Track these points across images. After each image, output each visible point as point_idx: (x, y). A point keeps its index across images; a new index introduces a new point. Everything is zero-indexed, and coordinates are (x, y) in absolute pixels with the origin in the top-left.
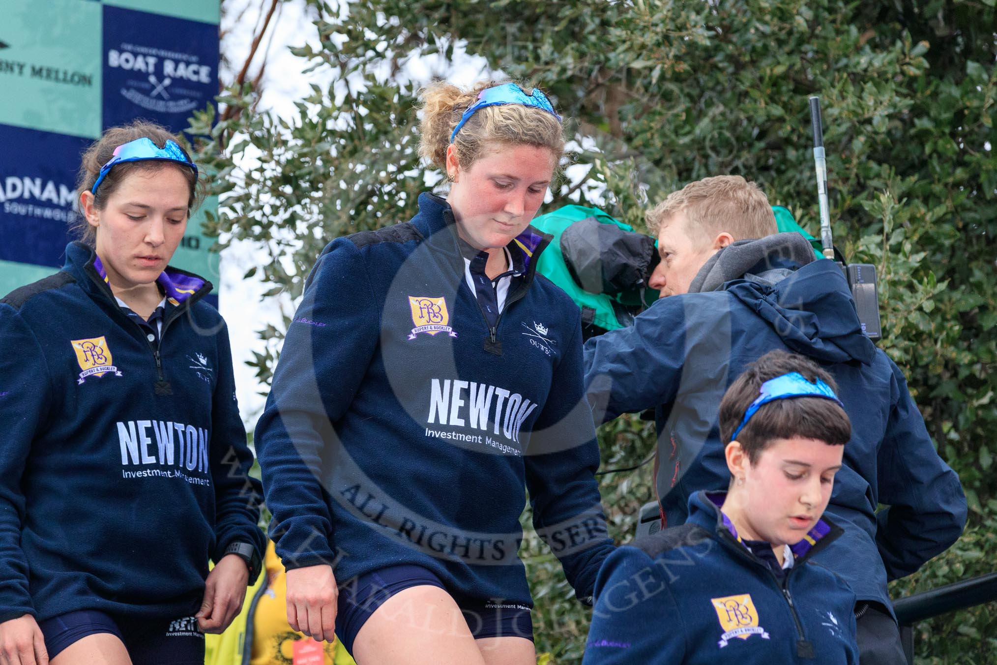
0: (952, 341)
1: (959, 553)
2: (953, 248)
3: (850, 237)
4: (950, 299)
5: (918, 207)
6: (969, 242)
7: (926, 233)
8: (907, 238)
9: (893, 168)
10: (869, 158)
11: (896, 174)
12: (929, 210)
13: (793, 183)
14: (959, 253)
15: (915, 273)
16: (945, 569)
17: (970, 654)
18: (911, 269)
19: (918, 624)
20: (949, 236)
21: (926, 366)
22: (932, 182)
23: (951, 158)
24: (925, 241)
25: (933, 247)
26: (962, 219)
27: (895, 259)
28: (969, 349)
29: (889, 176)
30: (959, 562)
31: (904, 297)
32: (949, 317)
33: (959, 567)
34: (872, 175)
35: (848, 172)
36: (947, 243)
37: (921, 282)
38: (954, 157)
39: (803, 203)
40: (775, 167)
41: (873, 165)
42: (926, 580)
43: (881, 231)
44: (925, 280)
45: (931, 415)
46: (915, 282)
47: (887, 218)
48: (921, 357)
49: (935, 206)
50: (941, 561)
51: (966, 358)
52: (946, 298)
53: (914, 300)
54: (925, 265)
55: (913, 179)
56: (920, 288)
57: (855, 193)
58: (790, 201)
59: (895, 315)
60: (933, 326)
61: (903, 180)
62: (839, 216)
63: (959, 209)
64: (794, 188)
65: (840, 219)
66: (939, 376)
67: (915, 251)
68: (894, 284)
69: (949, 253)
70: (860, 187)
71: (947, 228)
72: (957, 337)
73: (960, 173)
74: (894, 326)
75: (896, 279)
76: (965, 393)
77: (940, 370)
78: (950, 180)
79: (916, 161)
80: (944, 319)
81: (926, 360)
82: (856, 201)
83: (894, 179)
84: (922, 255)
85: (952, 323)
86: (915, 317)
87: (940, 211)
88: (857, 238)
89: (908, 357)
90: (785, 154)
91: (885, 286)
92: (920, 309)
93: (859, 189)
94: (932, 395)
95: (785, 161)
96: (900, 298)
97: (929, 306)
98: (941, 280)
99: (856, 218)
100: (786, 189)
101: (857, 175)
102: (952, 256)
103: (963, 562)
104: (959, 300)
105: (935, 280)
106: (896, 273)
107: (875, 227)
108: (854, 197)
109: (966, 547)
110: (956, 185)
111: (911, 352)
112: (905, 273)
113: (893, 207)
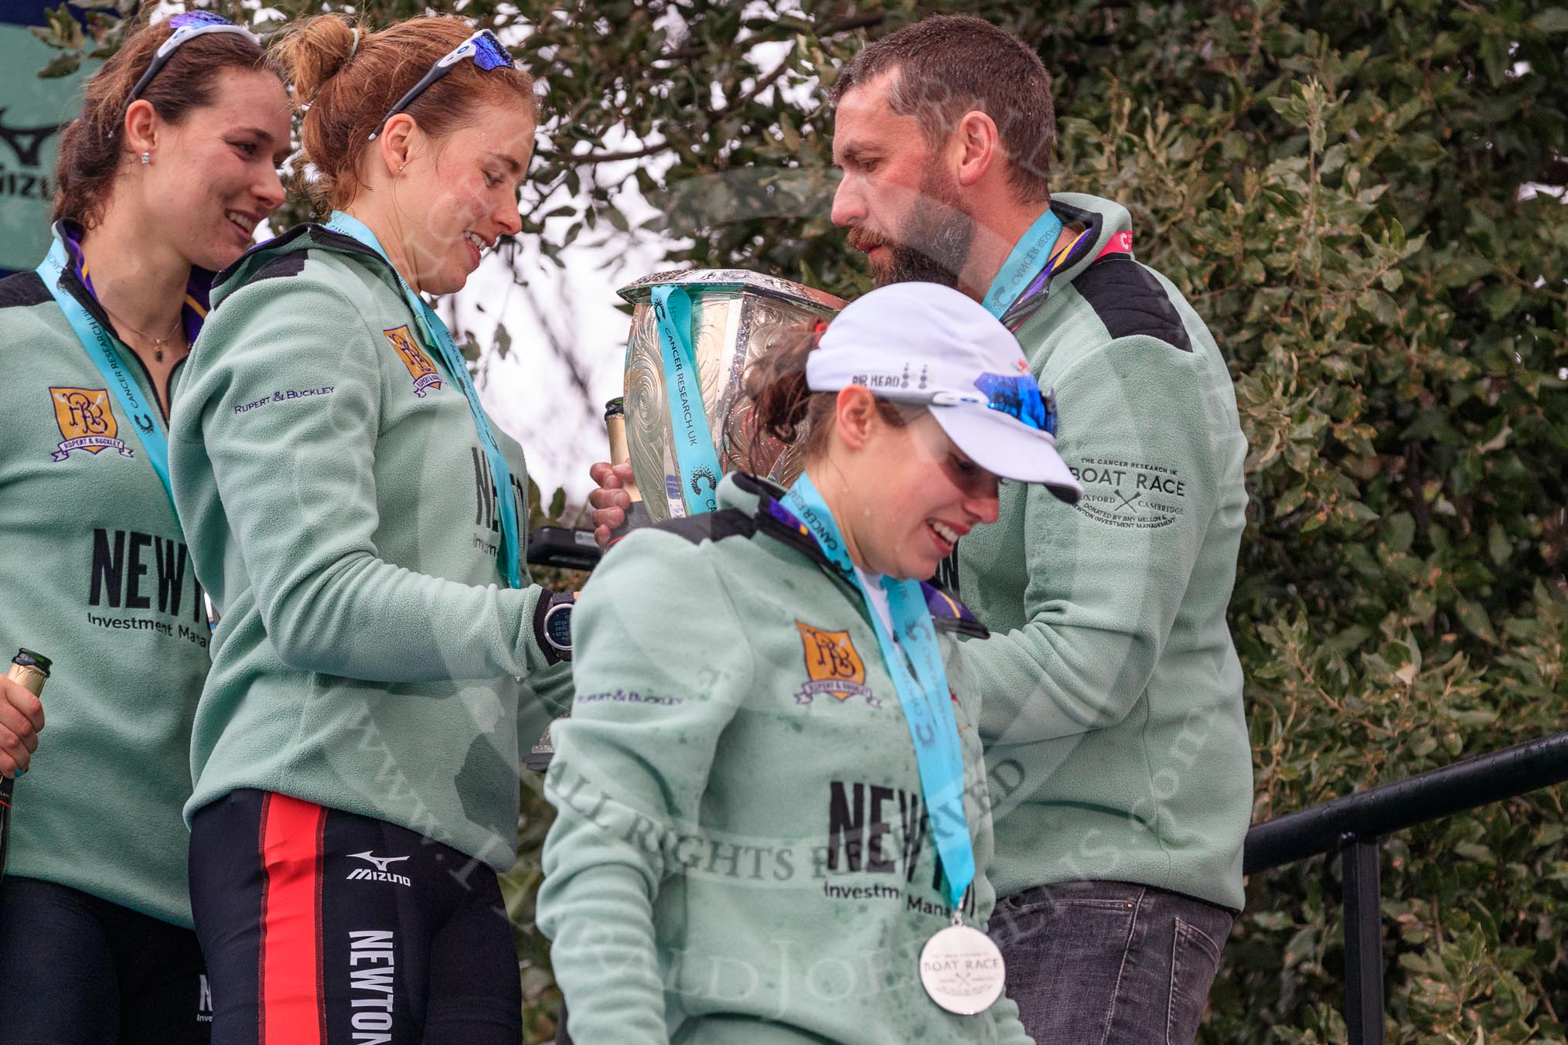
0: (1437, 340)
1: (1455, 714)
2: (1435, 175)
3: (1253, 160)
4: (1432, 267)
5: (1370, 104)
6: (1463, 165)
7: (1387, 149)
8: (1352, 160)
9: (1326, 37)
10: (1284, 18)
11: (1331, 46)
12: (1391, 110)
13: (1151, 66)
14: (1446, 183)
15: (1368, 222)
16: (1431, 744)
17: (1479, 892)
18: (1360, 215)
19: (1385, 840)
20: (1428, 155)
21: (1393, 384)
22: (1396, 60)
23: (1428, 16)
24: (1385, 165)
25: (1399, 175)
26: (1450, 124)
27: (1332, 199)
28: (1467, 353)
29: (1319, 50)
30: (1455, 731)
31: (1350, 266)
32: (1430, 297)
33: (1455, 740)
34: (1288, 50)
35: (1245, 45)
36: (1425, 166)
37: (1377, 238)
38: (1434, 14)
39: (1169, 101)
40: (1118, 38)
41: (1291, 32)
42: (1395, 765)
43: (1305, 150)
44: (1386, 234)
45: (1403, 472)
46: (1368, 238)
47: (1316, 127)
48: (1384, 368)
49: (1401, 102)
50: (1423, 730)
51: (1462, 369)
52: (1424, 264)
53: (1366, 270)
54: (1384, 206)
55: (1361, 54)
56: (1378, 249)
57: (1258, 83)
58: (1145, 99)
59: (1335, 297)
60: (1401, 315)
61: (1343, 57)
62: (1232, 123)
63: (1445, 106)
64: (1152, 74)
65: (1232, 129)
66: (1416, 402)
67: (1367, 183)
68: (1330, 242)
69: (1428, 184)
70: (1270, 71)
71: (1424, 139)
72: (1446, 331)
73: (1445, 42)
74: (1333, 316)
75: (1335, 232)
76: (1463, 432)
77: (1416, 391)
78: (1427, 54)
79: (1367, 23)
80: (1423, 302)
81: (1391, 374)
82: (1260, 96)
83: (1328, 55)
84: (1380, 189)
85: (1437, 307)
86: (1368, 300)
87: (1410, 110)
88: (1266, 162)
89: (1360, 371)
90: (1134, 14)
91: (1315, 246)
92: (1378, 285)
93: (1267, 73)
94: (1403, 436)
95: (1134, 26)
96: (1342, 267)
97: (1392, 280)
98: (1413, 234)
99: (1264, 125)
100: (1137, 77)
101: (1262, 51)
102: (1435, 189)
103: (1461, 730)
104: (1447, 268)
105: (1403, 234)
106: (1333, 223)
107: (1296, 142)
108: (1258, 89)
109: (1467, 704)
110: (1438, 63)
111: (1365, 362)
112: (1350, 223)
113: (1325, 108)
